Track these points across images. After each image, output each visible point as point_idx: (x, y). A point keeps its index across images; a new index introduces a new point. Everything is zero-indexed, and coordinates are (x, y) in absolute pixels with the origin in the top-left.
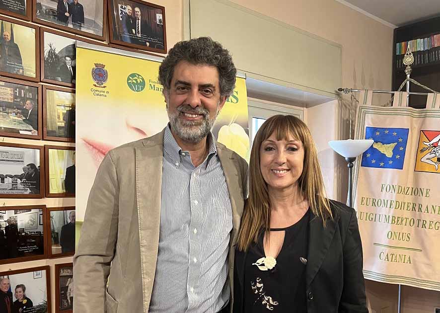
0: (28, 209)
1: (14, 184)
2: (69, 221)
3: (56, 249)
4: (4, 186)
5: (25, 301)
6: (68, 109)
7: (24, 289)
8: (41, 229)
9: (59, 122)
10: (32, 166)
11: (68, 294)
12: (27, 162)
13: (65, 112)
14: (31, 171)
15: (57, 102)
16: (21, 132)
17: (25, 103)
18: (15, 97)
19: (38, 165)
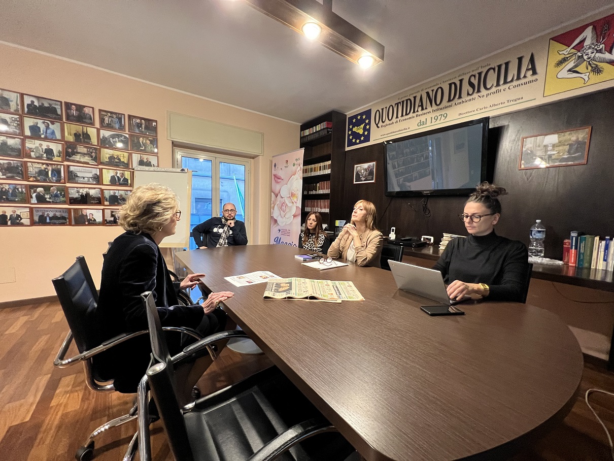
0: (95, 188)
2: (112, 194)
4: (84, 180)
5: (93, 219)
6: (110, 155)
7: (93, 215)
10: (96, 174)
12: (93, 173)
14: (96, 176)
17: (92, 153)
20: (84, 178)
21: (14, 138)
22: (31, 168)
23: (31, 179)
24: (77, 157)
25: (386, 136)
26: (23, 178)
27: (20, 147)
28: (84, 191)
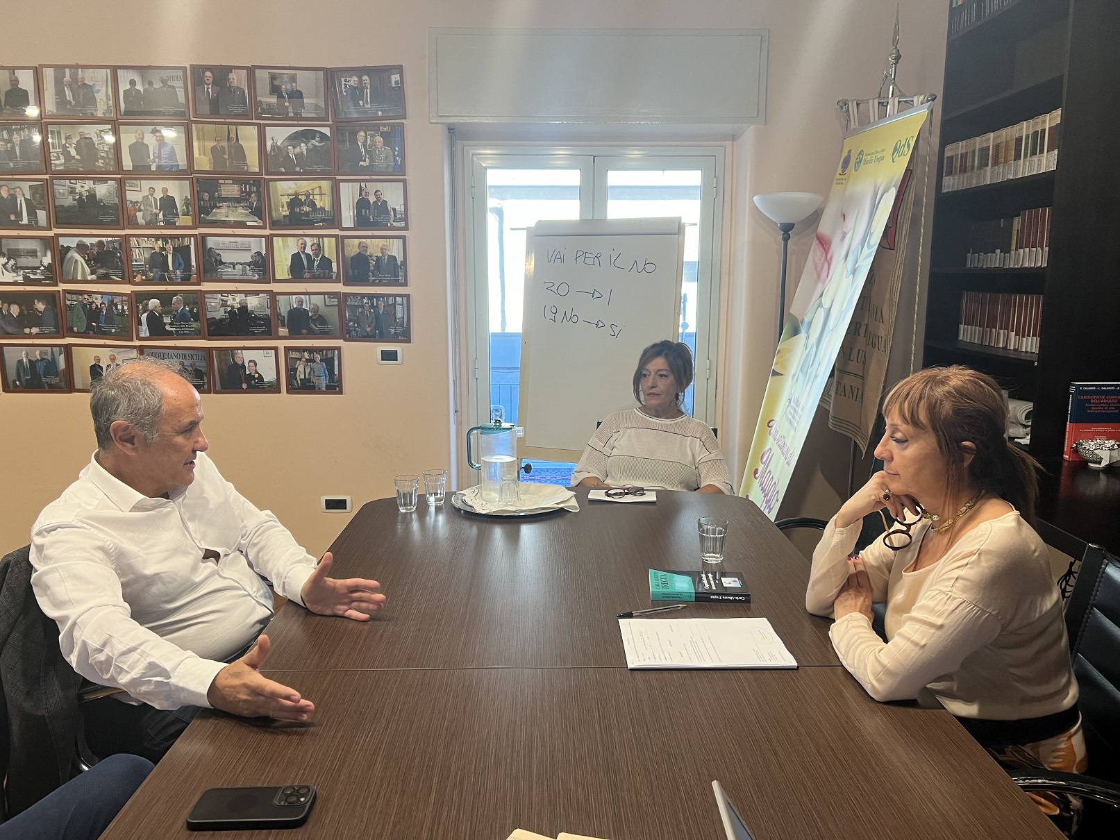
0: (256, 293)
1: (244, 270)
2: (295, 306)
3: (283, 331)
4: (235, 272)
5: (257, 376)
6: (292, 197)
7: (256, 365)
8: (268, 312)
9: (283, 211)
10: (259, 253)
11: (298, 376)
12: (254, 250)
13: (289, 200)
14: (259, 258)
15: (280, 193)
16: (248, 223)
17: (250, 197)
18: (242, 192)
19: (264, 252)
20: (234, 268)
21: (106, 180)
22: (137, 250)
23: (138, 279)
24: (222, 213)
26: (123, 278)
27: (116, 200)
28: (234, 301)
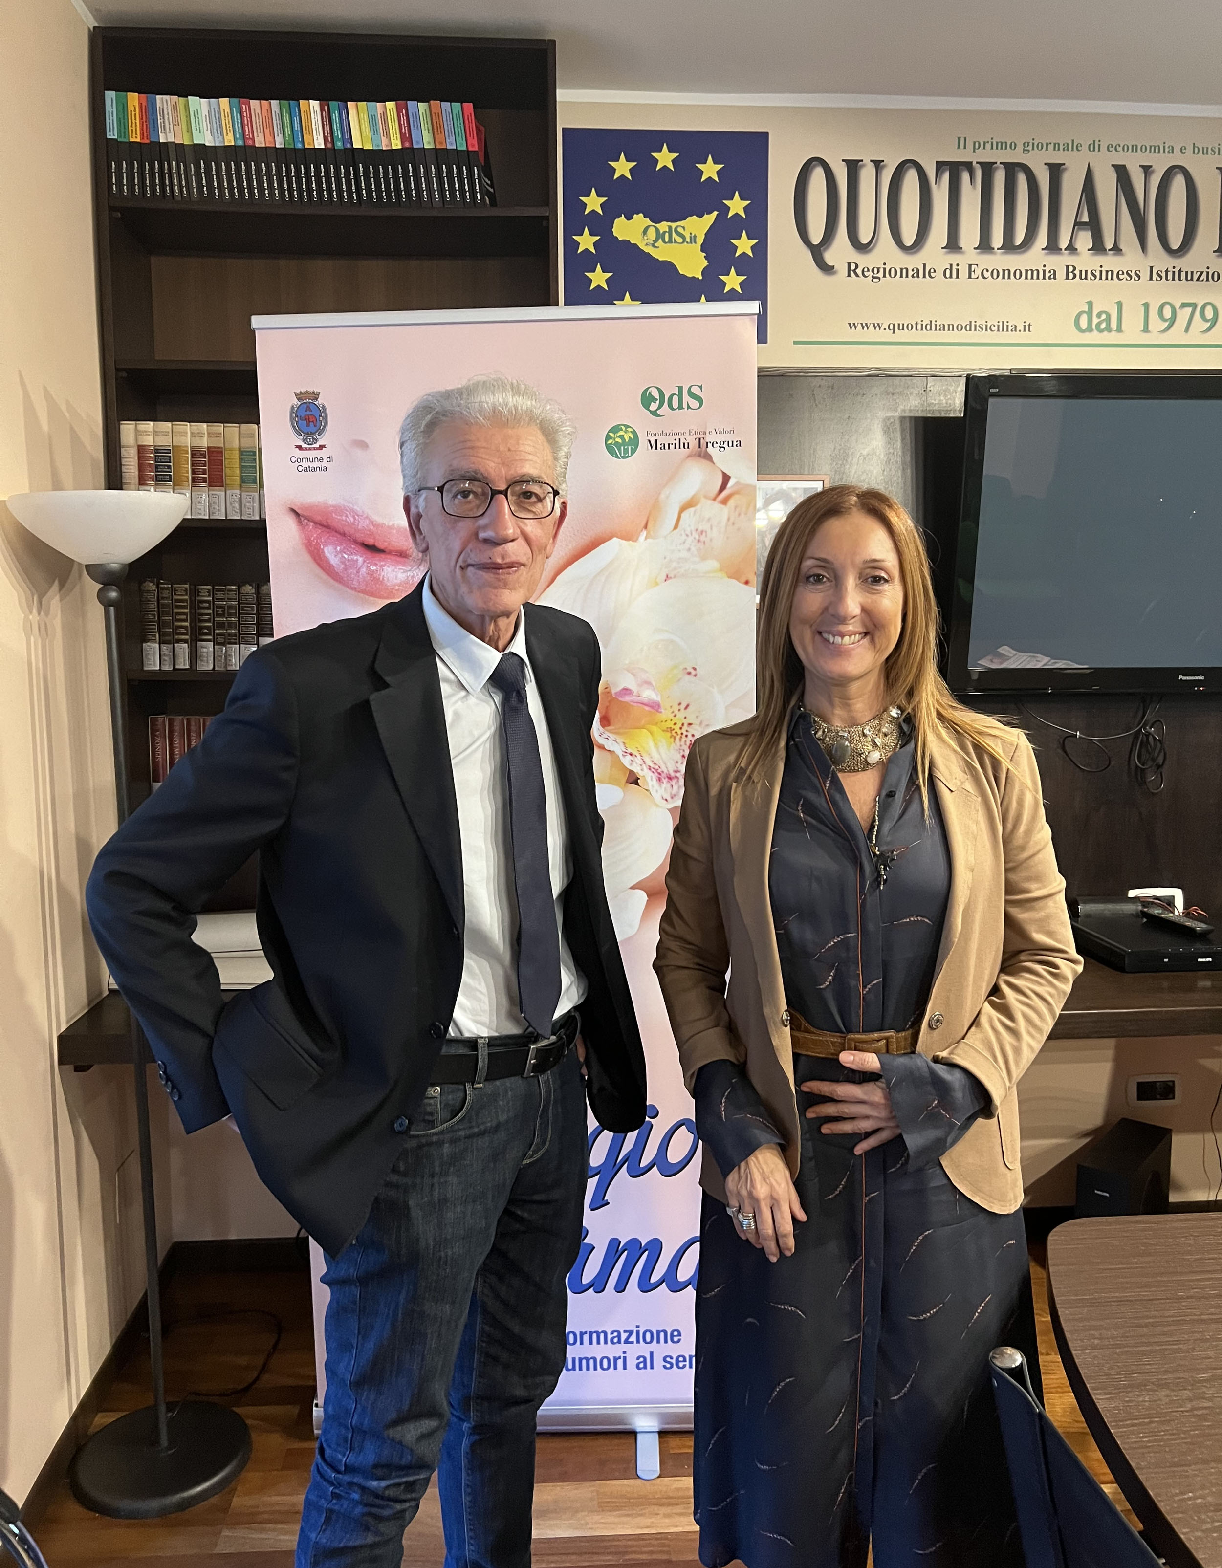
25: (887, 336)
